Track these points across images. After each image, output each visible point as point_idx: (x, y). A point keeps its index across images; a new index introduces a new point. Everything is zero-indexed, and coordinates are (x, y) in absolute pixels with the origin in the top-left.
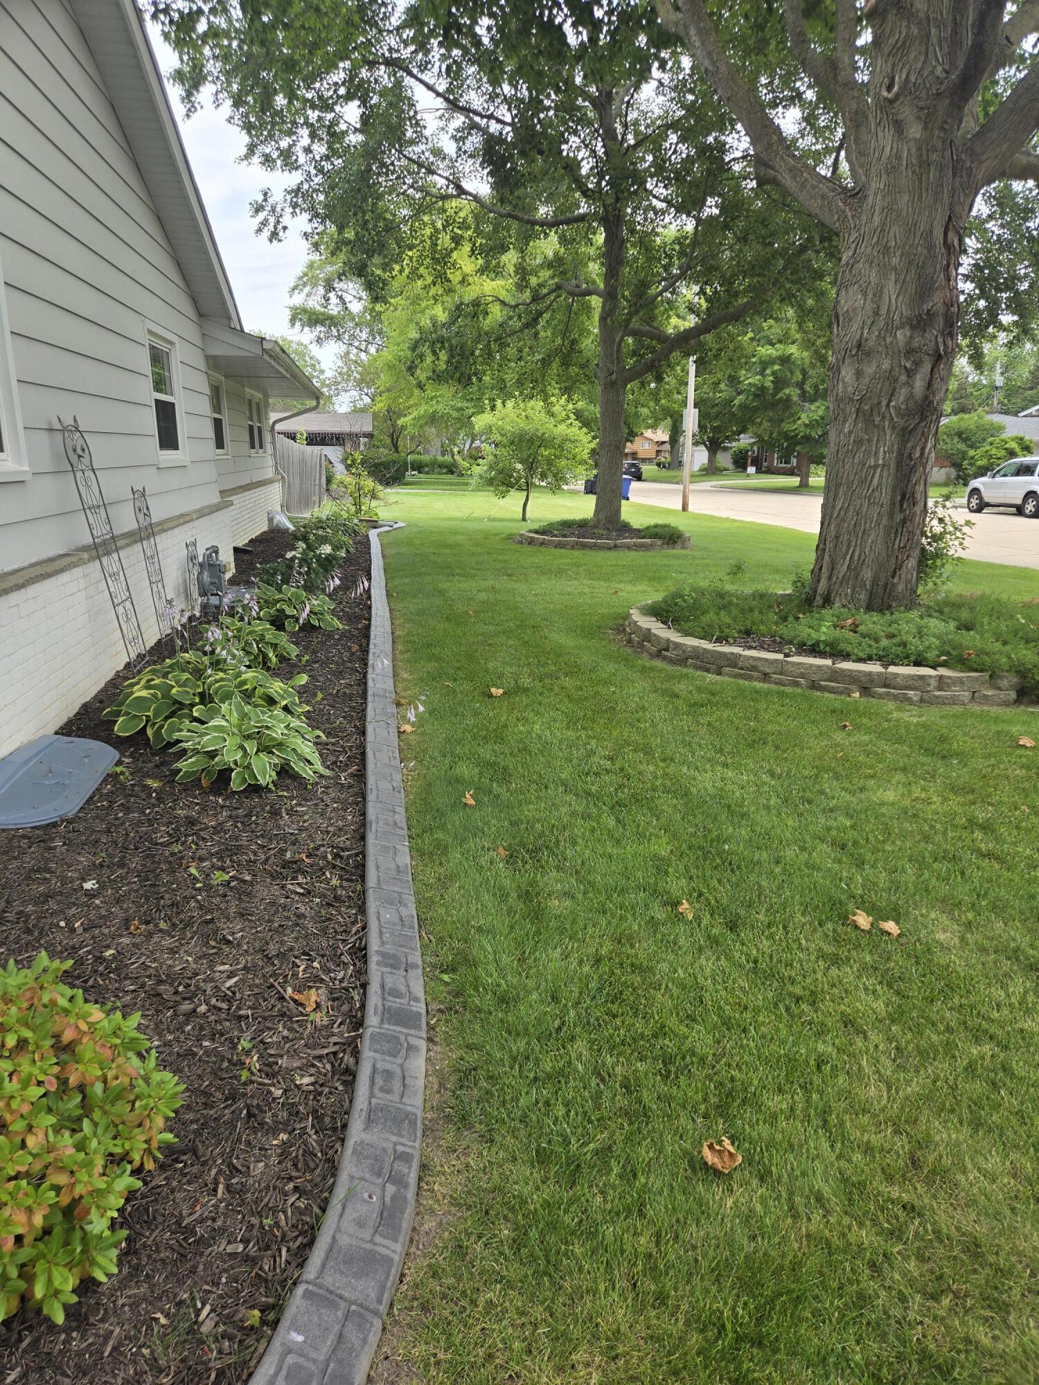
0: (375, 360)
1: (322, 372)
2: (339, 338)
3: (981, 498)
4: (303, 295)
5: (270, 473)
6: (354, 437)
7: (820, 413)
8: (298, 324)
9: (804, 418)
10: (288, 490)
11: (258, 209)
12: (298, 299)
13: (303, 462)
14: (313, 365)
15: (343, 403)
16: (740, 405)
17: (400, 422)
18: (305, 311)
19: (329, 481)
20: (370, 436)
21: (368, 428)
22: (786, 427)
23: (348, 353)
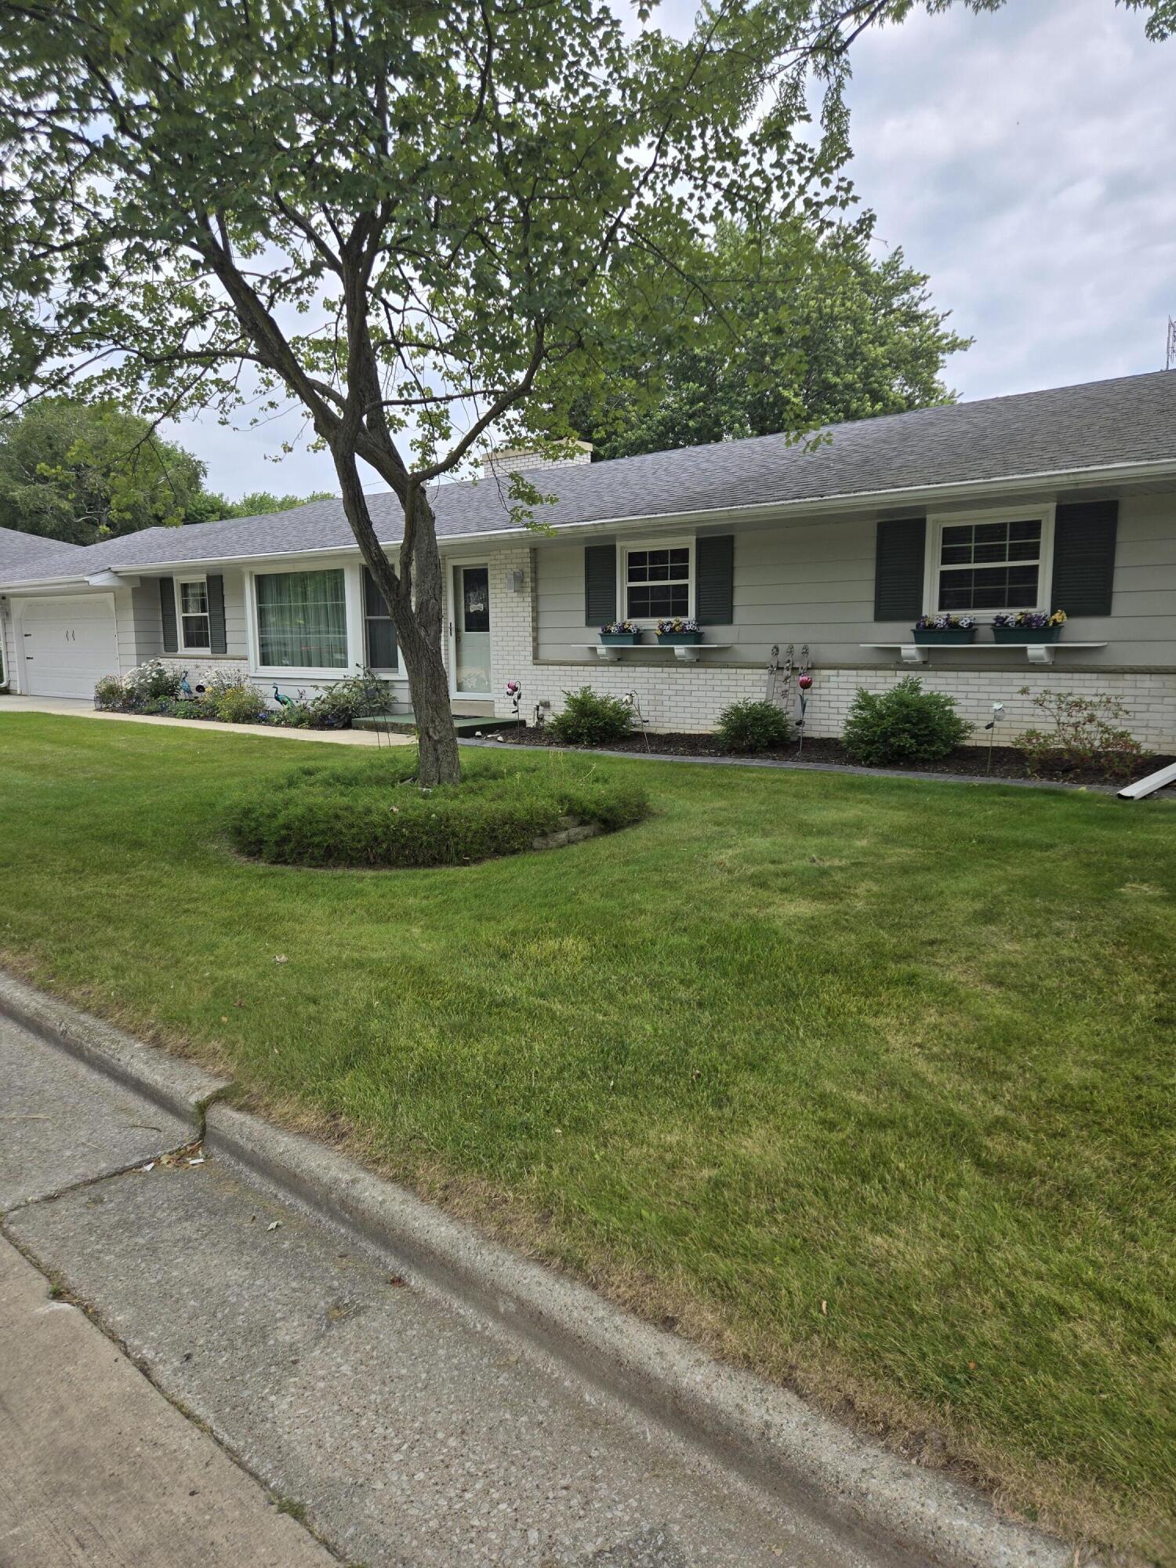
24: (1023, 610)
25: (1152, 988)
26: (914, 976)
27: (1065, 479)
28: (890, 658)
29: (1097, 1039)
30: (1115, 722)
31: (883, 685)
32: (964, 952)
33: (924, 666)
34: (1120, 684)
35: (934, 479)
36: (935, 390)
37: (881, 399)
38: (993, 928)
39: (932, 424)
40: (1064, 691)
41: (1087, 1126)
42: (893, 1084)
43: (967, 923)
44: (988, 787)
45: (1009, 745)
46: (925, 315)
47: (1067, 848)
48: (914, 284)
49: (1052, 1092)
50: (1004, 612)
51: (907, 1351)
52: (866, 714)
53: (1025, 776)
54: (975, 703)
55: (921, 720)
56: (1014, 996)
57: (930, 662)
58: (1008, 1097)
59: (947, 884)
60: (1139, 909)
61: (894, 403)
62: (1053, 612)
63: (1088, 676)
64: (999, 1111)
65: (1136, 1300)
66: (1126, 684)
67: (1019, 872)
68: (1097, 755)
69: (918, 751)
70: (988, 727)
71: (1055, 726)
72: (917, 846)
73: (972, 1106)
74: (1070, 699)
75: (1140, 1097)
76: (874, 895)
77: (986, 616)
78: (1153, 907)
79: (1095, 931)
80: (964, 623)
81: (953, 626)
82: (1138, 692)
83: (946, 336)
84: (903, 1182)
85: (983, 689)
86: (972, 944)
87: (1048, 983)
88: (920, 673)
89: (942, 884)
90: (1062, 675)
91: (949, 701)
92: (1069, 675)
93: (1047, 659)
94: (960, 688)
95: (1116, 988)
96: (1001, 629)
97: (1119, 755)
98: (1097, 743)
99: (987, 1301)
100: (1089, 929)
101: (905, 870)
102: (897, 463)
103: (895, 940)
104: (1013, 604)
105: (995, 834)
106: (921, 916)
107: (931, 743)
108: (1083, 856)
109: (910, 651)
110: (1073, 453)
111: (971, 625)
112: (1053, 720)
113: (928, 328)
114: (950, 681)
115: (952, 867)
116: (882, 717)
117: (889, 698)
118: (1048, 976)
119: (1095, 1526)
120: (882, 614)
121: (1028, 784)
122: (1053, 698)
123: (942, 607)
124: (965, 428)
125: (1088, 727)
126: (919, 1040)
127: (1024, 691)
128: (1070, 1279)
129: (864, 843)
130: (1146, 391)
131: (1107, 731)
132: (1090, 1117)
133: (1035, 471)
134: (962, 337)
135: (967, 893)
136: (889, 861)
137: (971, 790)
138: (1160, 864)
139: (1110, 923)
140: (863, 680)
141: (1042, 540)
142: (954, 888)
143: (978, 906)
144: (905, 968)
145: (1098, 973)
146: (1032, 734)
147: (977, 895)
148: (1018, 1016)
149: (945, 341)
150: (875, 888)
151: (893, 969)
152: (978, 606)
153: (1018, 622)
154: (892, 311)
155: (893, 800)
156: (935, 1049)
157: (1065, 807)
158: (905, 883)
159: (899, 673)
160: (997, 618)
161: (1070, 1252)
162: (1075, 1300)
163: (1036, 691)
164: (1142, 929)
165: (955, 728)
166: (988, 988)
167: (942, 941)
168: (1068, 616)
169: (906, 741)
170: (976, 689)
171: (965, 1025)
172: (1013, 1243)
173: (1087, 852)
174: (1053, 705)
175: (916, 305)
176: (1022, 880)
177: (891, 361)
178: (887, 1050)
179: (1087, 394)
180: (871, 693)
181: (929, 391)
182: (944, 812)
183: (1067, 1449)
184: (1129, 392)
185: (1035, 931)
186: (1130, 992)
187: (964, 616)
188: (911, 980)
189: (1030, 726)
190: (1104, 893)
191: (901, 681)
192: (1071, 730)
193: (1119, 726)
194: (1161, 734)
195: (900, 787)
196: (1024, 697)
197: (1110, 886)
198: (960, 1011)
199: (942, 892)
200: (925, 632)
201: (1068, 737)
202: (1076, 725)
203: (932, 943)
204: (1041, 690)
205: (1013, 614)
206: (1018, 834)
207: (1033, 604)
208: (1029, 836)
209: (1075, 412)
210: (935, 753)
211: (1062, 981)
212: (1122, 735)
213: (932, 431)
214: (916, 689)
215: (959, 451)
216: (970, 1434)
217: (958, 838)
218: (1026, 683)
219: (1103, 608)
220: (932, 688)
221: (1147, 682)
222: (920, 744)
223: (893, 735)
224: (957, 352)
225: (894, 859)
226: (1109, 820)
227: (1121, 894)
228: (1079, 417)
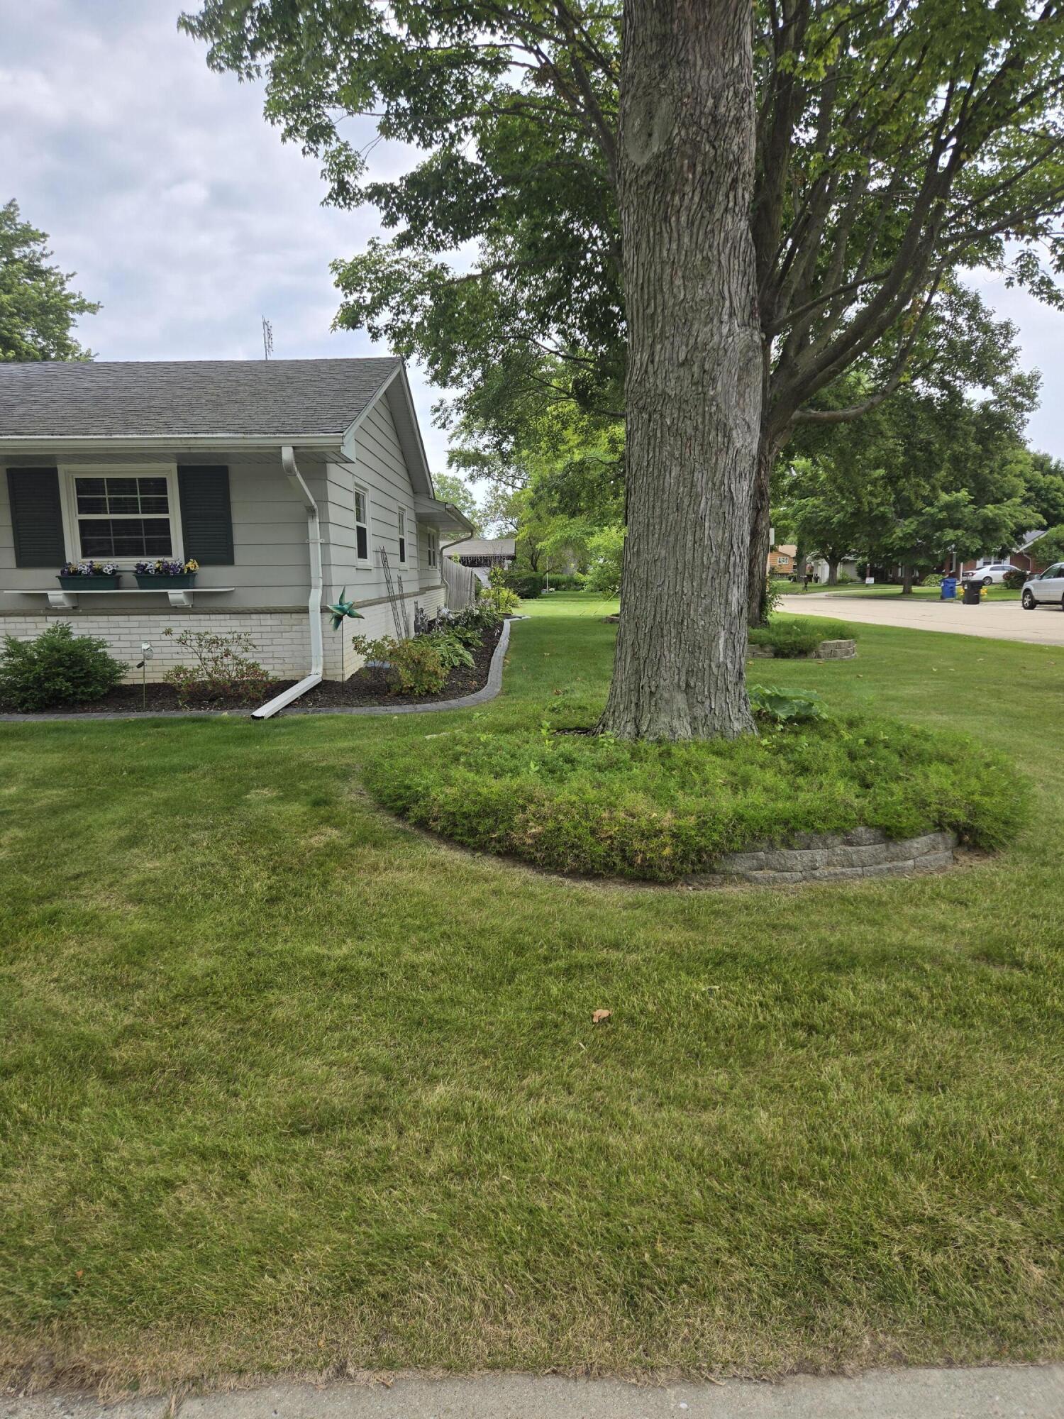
0: (519, 496)
1: (474, 503)
2: (489, 475)
3: (1032, 597)
4: (460, 441)
5: (438, 582)
6: (500, 559)
7: (913, 527)
8: (455, 465)
9: (898, 532)
10: (449, 595)
11: (437, 410)
12: (456, 444)
13: (459, 576)
14: (465, 498)
15: (491, 532)
16: (839, 522)
17: (538, 546)
18: (460, 453)
19: (477, 594)
20: (513, 558)
21: (512, 552)
22: (886, 541)
23: (496, 489)
24: (161, 559)
25: (265, 874)
26: (56, 913)
27: (179, 442)
28: (38, 605)
29: (220, 930)
30: (245, 655)
31: (32, 631)
32: (108, 879)
33: (74, 611)
34: (248, 622)
35: (57, 430)
36: (69, 347)
37: (13, 347)
38: (136, 851)
39: (56, 378)
40: (202, 630)
41: (207, 1008)
42: (24, 1027)
43: (113, 851)
44: (143, 721)
45: (161, 681)
46: (48, 272)
47: (207, 767)
48: (34, 240)
49: (177, 988)
50: (144, 560)
51: (16, 1289)
52: (17, 661)
53: (177, 708)
54: (128, 644)
55: (74, 664)
56: (152, 909)
57: (78, 607)
58: (138, 1004)
59: (95, 817)
60: (260, 811)
61: (27, 353)
62: (187, 561)
63: (222, 617)
64: (128, 1020)
65: (233, 1147)
66: (253, 623)
67: (164, 795)
68: (235, 685)
69: (75, 694)
70: (139, 666)
71: (199, 662)
72: (68, 786)
73: (104, 1024)
74: (208, 637)
75: (251, 969)
76: (22, 841)
77: (127, 563)
78: (270, 807)
79: (224, 835)
80: (108, 570)
81: (98, 572)
82: (263, 629)
83: (73, 296)
84: (26, 1123)
85: (133, 631)
86: (115, 870)
87: (182, 890)
88: (70, 618)
89: (90, 819)
90: (202, 617)
91: (102, 644)
92: (207, 617)
93: (186, 603)
94: (112, 631)
95: (237, 882)
96: (142, 575)
97: (253, 683)
98: (234, 674)
99: (101, 1206)
100: (219, 835)
101: (54, 811)
102: (20, 410)
103: (39, 882)
104: (152, 553)
105: (145, 763)
106: (68, 852)
107: (87, 684)
108: (219, 771)
109: (58, 596)
110: (184, 421)
111: (114, 572)
112: (196, 656)
113: (54, 284)
114: (102, 625)
115: (102, 800)
116: (33, 662)
117: (40, 642)
118: (183, 884)
119: (187, 1364)
120: (24, 561)
121: (178, 715)
122: (193, 637)
123: (85, 555)
124: (88, 385)
125: (225, 661)
126: (55, 975)
127: (168, 632)
128: (179, 1153)
129: (13, 790)
130: (242, 376)
131: (240, 663)
132: (210, 999)
133: (152, 433)
134: (90, 300)
135: (114, 823)
136: (38, 804)
137: (126, 725)
138: (278, 770)
139: (238, 825)
140: (12, 626)
141: (169, 496)
142: (101, 820)
143: (124, 833)
144: (48, 907)
145: (224, 872)
146: (179, 670)
147: (125, 822)
148: (154, 926)
149: (72, 301)
150: (20, 834)
151: (35, 912)
152: (120, 553)
153: (157, 569)
154: (14, 261)
155: (49, 743)
156: (71, 980)
157: (208, 731)
158: (53, 824)
159: (49, 619)
160: (138, 566)
161: (182, 1127)
162: (182, 1170)
163: (178, 632)
164: (261, 826)
165: (111, 670)
166: (129, 907)
167: (86, 874)
168: (200, 564)
169: (62, 684)
170: (127, 631)
171: (102, 947)
172: (130, 1140)
173: (223, 769)
174: (195, 643)
175: (38, 260)
176: (166, 803)
177: (19, 310)
178: (21, 995)
179: (197, 370)
180: (21, 640)
181: (64, 347)
182: (99, 749)
183: (166, 1309)
184: (229, 374)
185: (174, 845)
186: (248, 882)
187: (107, 564)
188: (53, 918)
189: (179, 663)
190: (233, 802)
191: (50, 626)
192: (211, 664)
193: (250, 658)
194: (284, 663)
195: (58, 730)
196: (168, 637)
197: (238, 795)
198: (99, 936)
199: (90, 826)
200: (70, 579)
201: (210, 670)
202: (215, 660)
203: (77, 877)
204: (182, 630)
205: (152, 562)
206: (166, 761)
207: (169, 553)
208: (176, 761)
209: (186, 385)
210: (91, 694)
211: (194, 885)
212: (254, 665)
213: (56, 383)
214: (66, 633)
215: (83, 406)
216: (77, 1340)
217: (109, 771)
218: (169, 624)
219: (226, 558)
220: (84, 632)
221: (269, 620)
222: (77, 687)
223: (47, 679)
224: (86, 313)
225: (45, 802)
226: (244, 739)
227: (246, 800)
228: (189, 389)
